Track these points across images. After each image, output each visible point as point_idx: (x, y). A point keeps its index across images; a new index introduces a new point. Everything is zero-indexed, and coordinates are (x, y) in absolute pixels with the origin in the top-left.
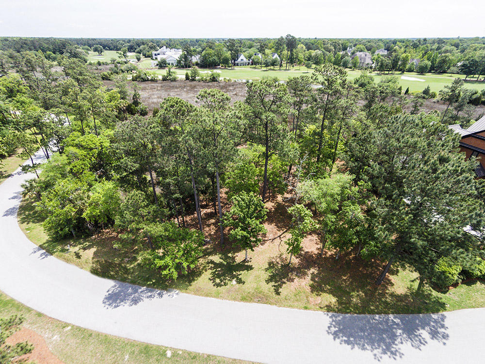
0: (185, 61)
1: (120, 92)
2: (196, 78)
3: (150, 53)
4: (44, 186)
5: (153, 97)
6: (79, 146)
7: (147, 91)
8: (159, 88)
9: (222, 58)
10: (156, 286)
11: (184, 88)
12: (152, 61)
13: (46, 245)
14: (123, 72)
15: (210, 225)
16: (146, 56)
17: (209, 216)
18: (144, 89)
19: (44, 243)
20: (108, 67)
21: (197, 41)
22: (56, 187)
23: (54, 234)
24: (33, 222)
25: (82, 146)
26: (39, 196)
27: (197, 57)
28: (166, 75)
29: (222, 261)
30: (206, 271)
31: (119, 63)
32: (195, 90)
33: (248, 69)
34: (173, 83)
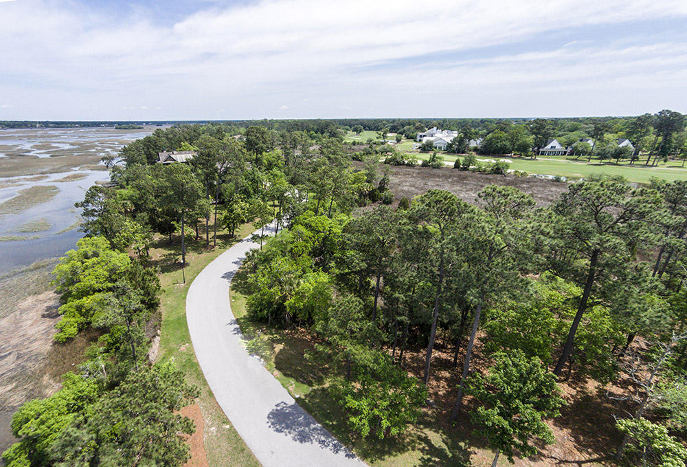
0: (460, 145)
1: (367, 175)
2: (470, 167)
3: (415, 134)
4: (263, 259)
5: (404, 184)
6: (308, 226)
7: (399, 176)
8: (414, 175)
9: (518, 143)
10: (334, 431)
11: (449, 178)
12: (414, 143)
13: (243, 320)
14: (377, 153)
15: (441, 379)
16: (408, 137)
17: (443, 364)
18: (396, 174)
19: (241, 318)
20: (362, 147)
21: (483, 121)
22: (273, 264)
23: (252, 312)
24: (241, 292)
25: (310, 226)
26: (255, 267)
27: (478, 142)
28: (428, 160)
29: (444, 446)
30: (413, 450)
31: (375, 143)
32: (465, 182)
33: (562, 160)
34: (435, 171)
